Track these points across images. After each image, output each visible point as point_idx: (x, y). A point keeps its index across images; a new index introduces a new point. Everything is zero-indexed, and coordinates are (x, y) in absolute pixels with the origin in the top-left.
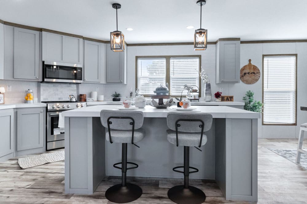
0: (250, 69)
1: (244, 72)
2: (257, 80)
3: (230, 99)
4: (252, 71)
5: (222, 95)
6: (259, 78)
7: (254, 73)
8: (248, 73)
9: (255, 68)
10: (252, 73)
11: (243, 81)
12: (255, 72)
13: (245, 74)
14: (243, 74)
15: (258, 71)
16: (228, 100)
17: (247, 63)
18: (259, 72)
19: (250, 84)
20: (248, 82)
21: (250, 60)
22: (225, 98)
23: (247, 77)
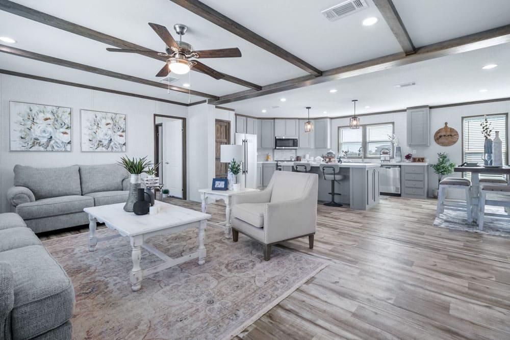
0: (446, 131)
1: (439, 134)
2: (455, 142)
3: (421, 160)
4: (449, 133)
5: (413, 156)
6: (457, 140)
7: (451, 135)
8: (445, 136)
9: (452, 130)
10: (448, 136)
11: (438, 143)
12: (453, 134)
13: (440, 136)
14: (438, 136)
15: (455, 133)
16: (420, 161)
17: (443, 126)
18: (458, 135)
19: (447, 146)
20: (443, 144)
21: (446, 124)
22: (417, 160)
23: (443, 140)
